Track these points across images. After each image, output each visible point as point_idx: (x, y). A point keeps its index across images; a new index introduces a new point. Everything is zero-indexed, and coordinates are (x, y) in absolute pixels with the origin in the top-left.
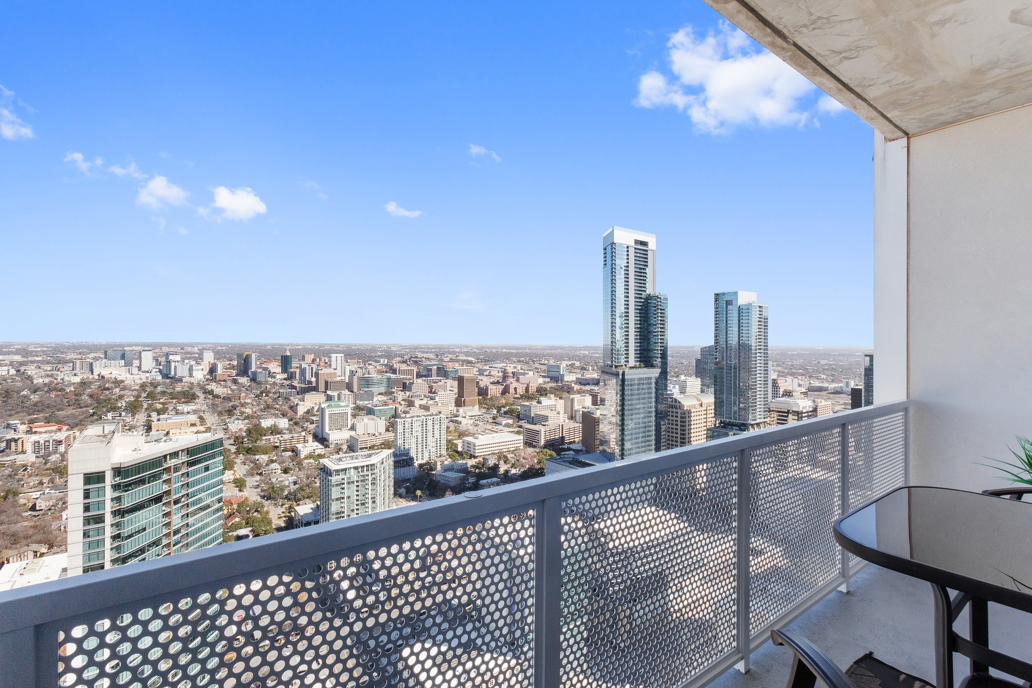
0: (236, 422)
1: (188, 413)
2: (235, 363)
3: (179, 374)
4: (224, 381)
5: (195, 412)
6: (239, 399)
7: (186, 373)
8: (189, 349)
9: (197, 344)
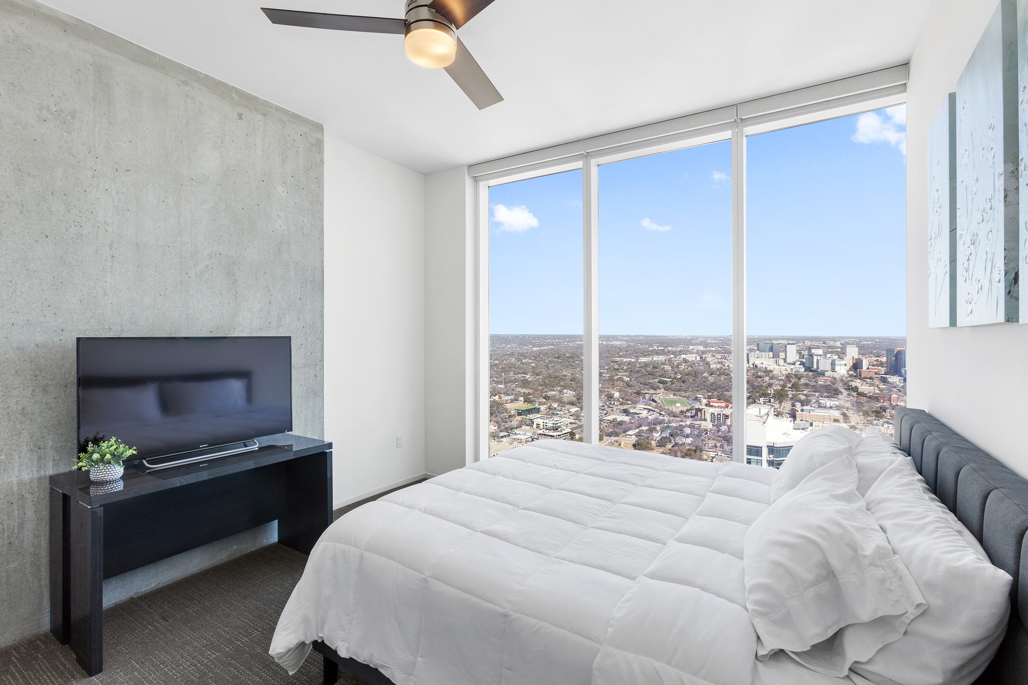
0: (886, 425)
1: (831, 407)
2: (884, 359)
3: (821, 368)
4: (871, 378)
5: (838, 408)
6: (890, 400)
7: (829, 367)
8: (832, 343)
9: (840, 338)
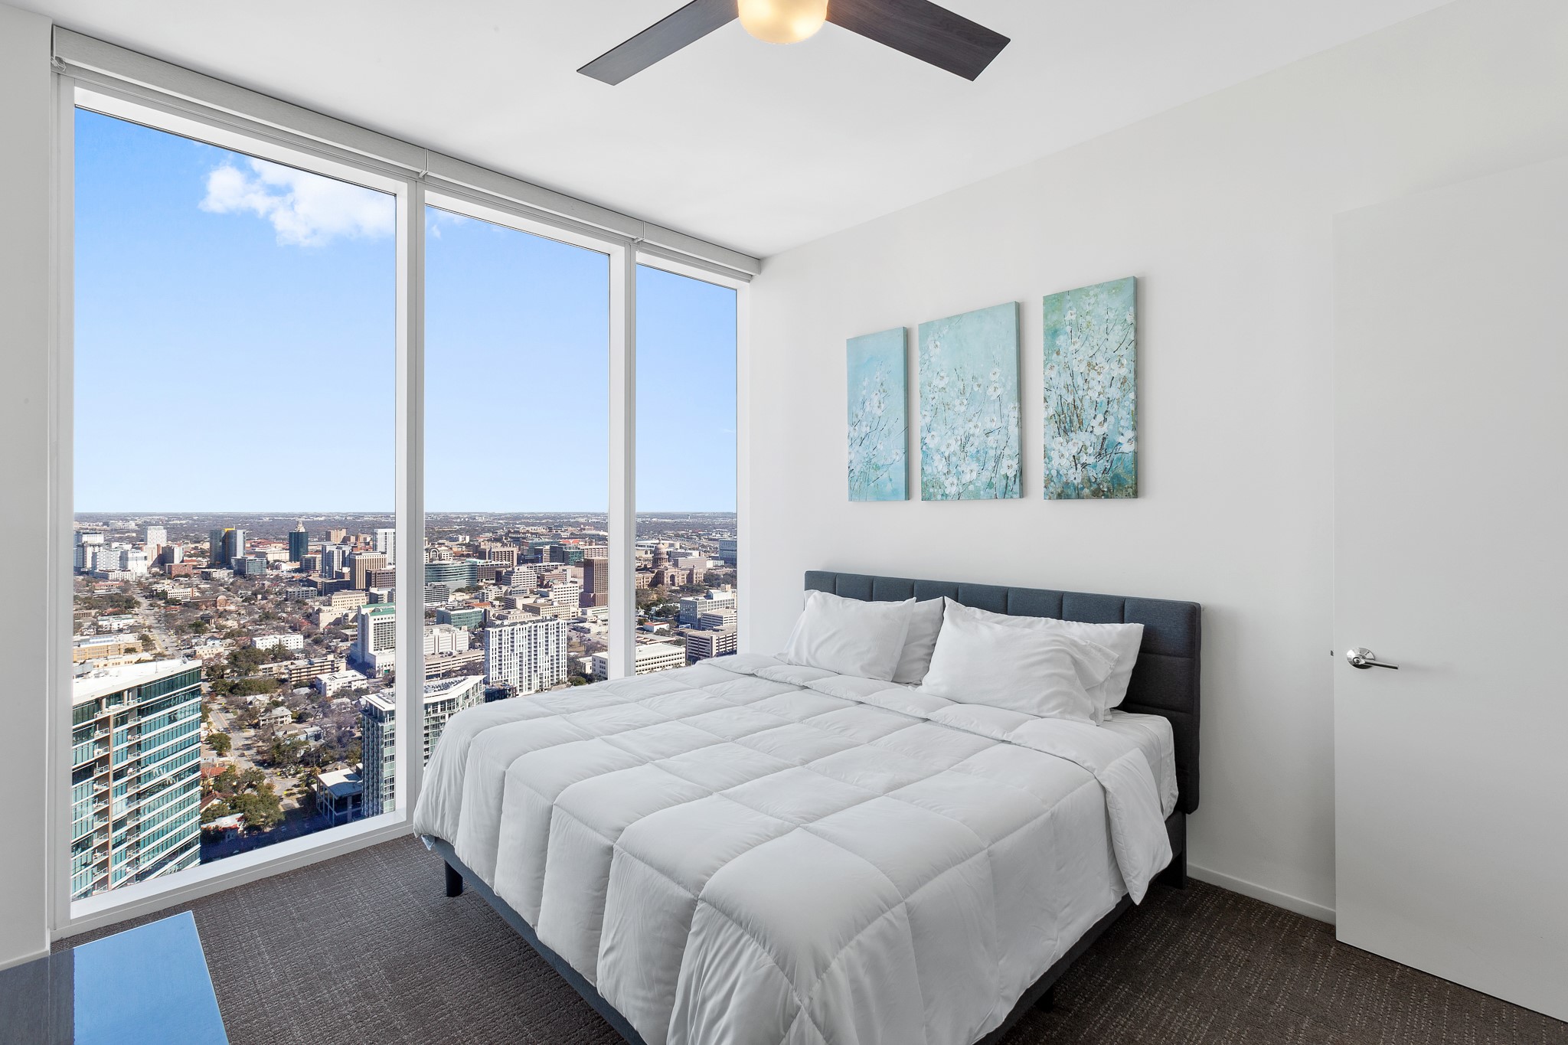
0: (210, 643)
1: (120, 631)
2: (206, 546)
3: (101, 567)
4: (186, 576)
5: (132, 629)
6: (215, 605)
7: (115, 564)
8: (120, 524)
9: (134, 516)
